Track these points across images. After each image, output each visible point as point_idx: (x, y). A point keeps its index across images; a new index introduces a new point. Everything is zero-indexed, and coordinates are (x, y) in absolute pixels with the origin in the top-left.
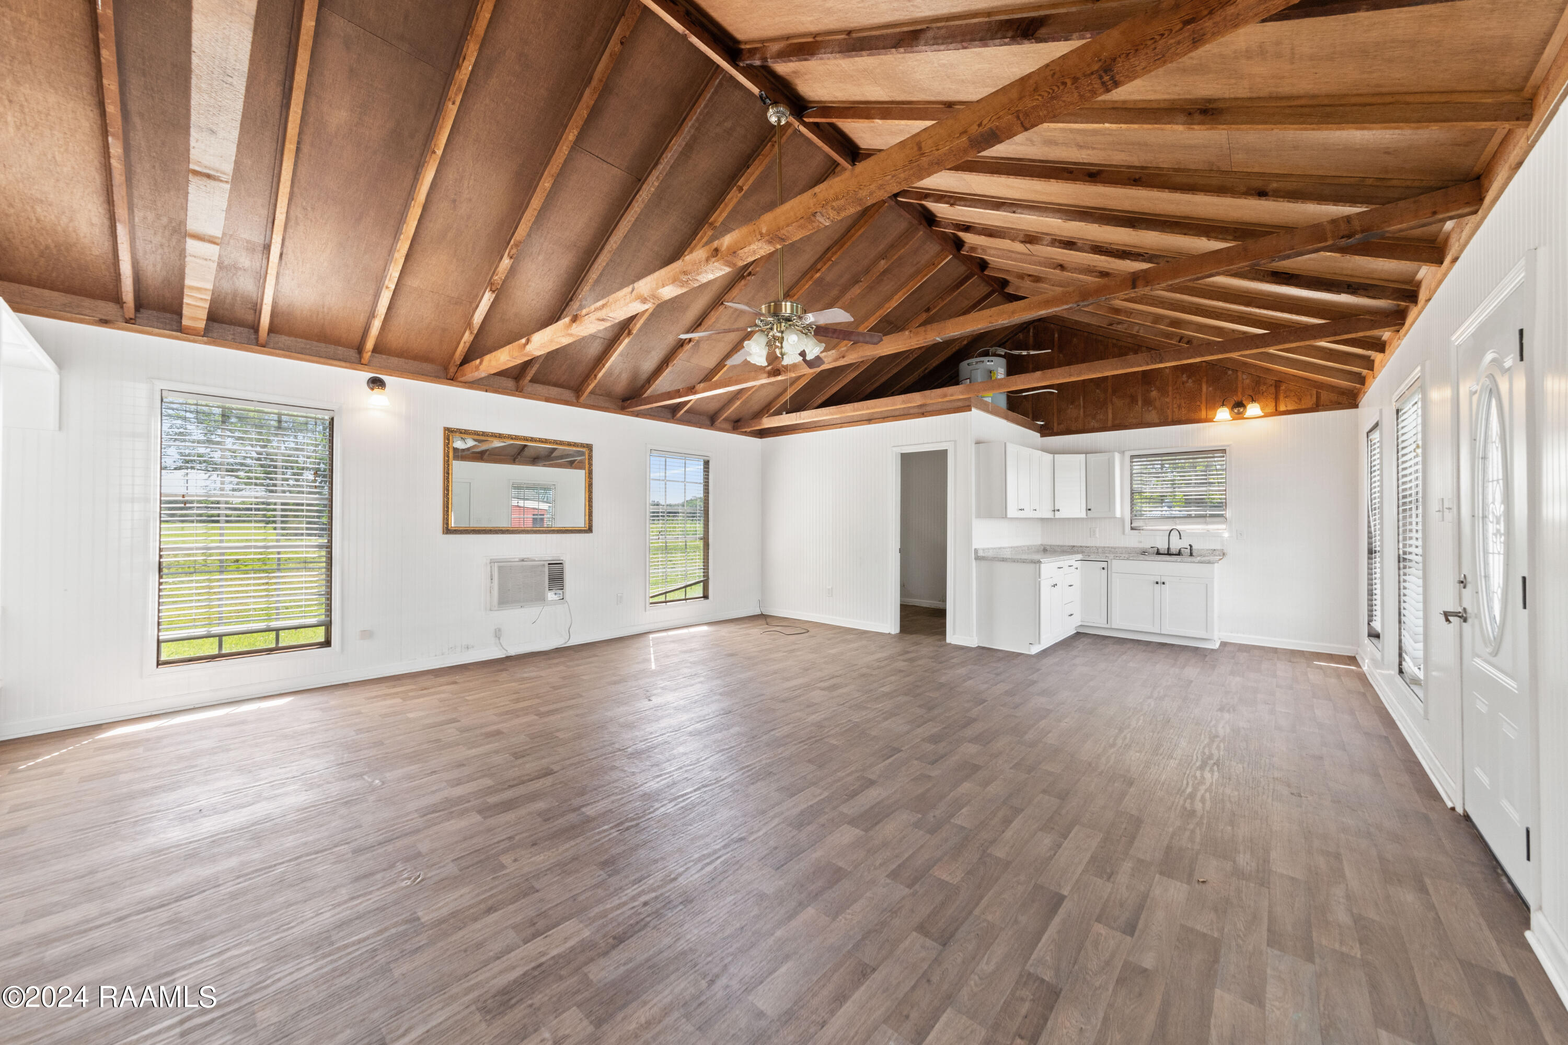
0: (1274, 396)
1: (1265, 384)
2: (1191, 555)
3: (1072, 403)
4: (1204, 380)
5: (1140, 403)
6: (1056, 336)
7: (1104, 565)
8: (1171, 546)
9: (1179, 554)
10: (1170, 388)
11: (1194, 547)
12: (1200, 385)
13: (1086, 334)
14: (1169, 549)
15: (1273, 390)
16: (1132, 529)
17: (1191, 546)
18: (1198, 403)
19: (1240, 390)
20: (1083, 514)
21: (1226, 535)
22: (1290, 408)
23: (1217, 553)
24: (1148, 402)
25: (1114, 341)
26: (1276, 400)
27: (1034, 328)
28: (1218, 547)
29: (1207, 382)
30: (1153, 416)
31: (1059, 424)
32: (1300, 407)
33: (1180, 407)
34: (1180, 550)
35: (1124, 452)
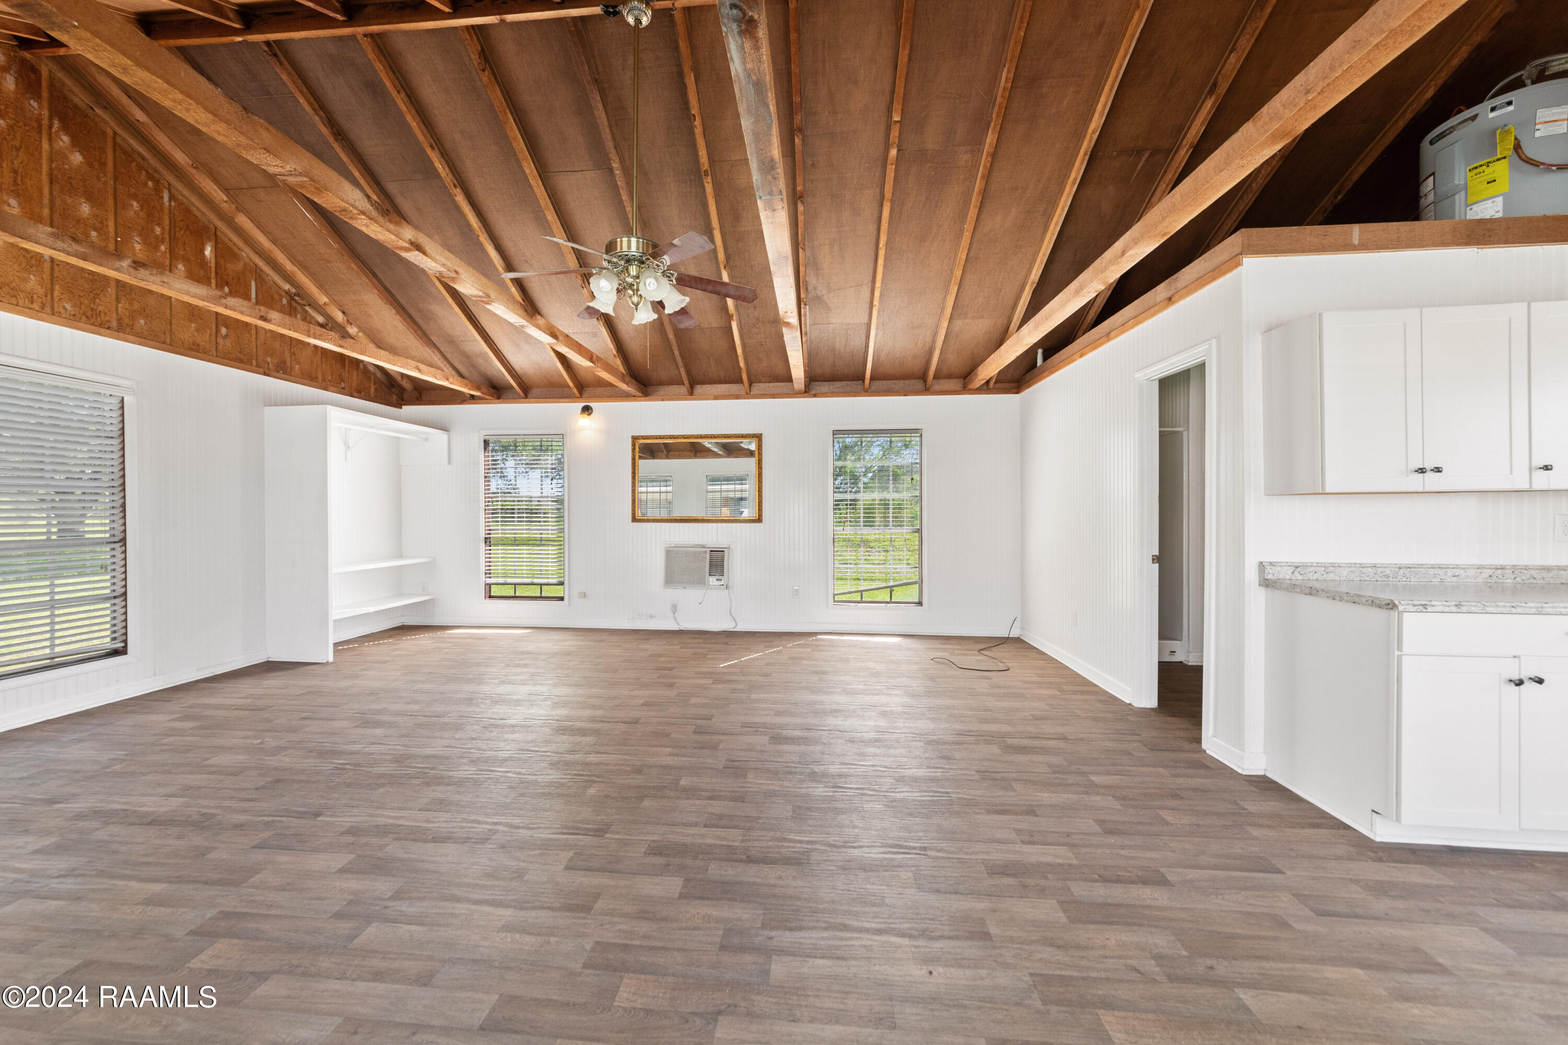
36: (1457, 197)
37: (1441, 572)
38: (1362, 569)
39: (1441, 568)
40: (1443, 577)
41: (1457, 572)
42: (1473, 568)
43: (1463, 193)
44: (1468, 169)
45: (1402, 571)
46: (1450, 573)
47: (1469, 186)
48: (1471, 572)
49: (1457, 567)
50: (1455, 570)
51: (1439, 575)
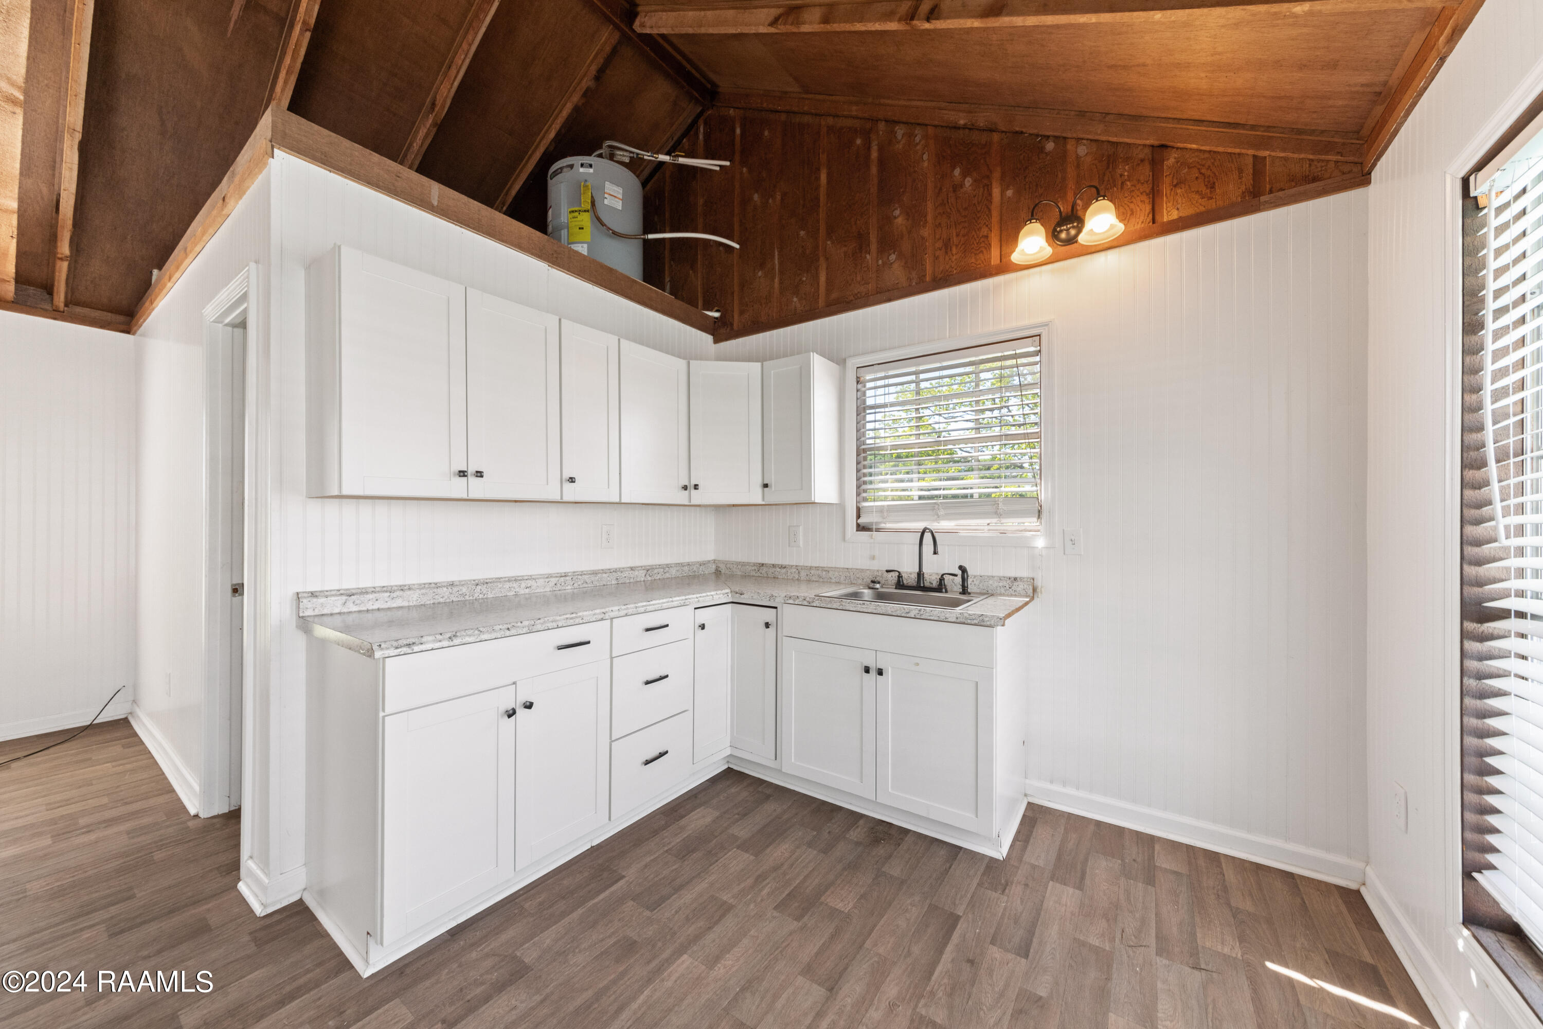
0: (1147, 188)
1: (1127, 160)
2: (964, 591)
3: (762, 266)
4: (997, 174)
5: (874, 247)
6: (738, 131)
7: (769, 615)
8: (925, 570)
9: (941, 587)
10: (930, 205)
11: (970, 572)
12: (988, 188)
13: (783, 117)
14: (920, 575)
15: (1145, 171)
16: (861, 528)
17: (961, 567)
18: (985, 231)
19: (1071, 184)
20: (756, 496)
21: (1040, 543)
22: (1187, 211)
23: (1020, 587)
24: (888, 244)
25: (830, 121)
26: (1154, 196)
27: (705, 124)
28: (1023, 573)
29: (1002, 178)
30: (897, 272)
31: (742, 312)
32: (1212, 204)
33: (947, 246)
34: (942, 579)
35: (844, 361)
36: (562, 231)
37: (515, 585)
38: (435, 590)
39: (516, 580)
40: (517, 590)
41: (530, 583)
42: (544, 578)
43: (566, 230)
44: (570, 210)
45: (479, 587)
46: (523, 585)
47: (570, 226)
48: (541, 582)
49: (531, 578)
50: (527, 581)
51: (514, 588)
